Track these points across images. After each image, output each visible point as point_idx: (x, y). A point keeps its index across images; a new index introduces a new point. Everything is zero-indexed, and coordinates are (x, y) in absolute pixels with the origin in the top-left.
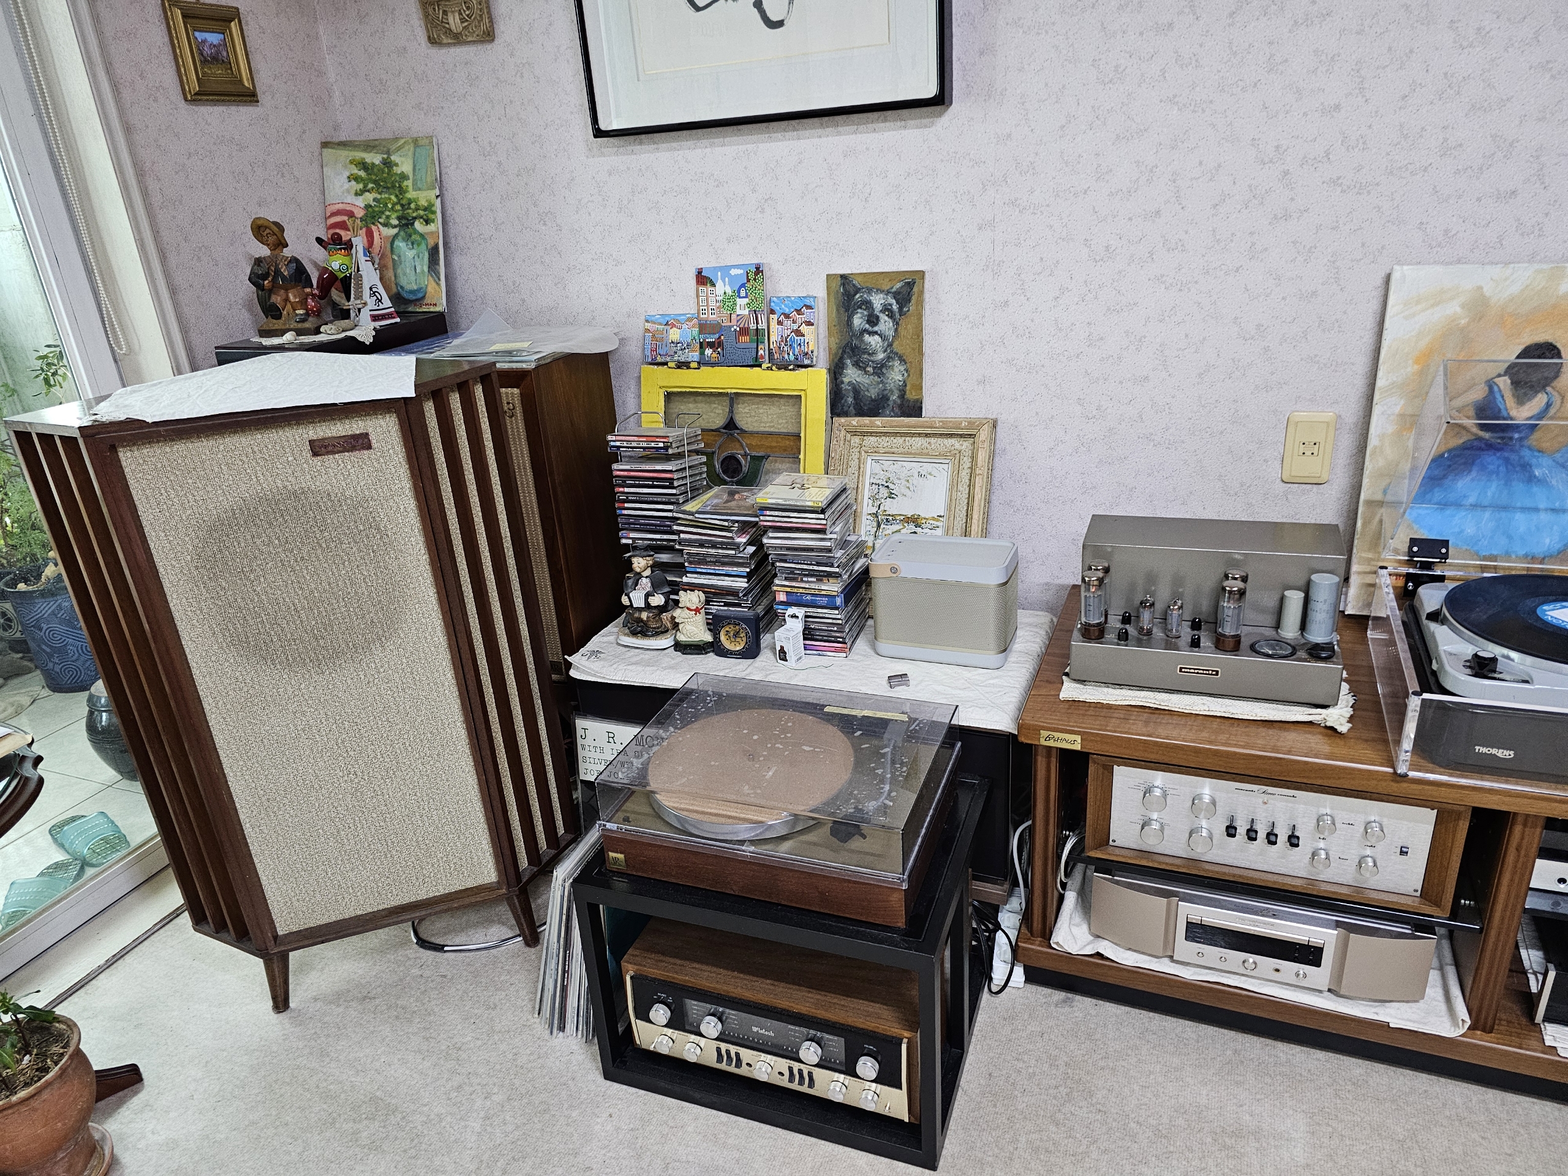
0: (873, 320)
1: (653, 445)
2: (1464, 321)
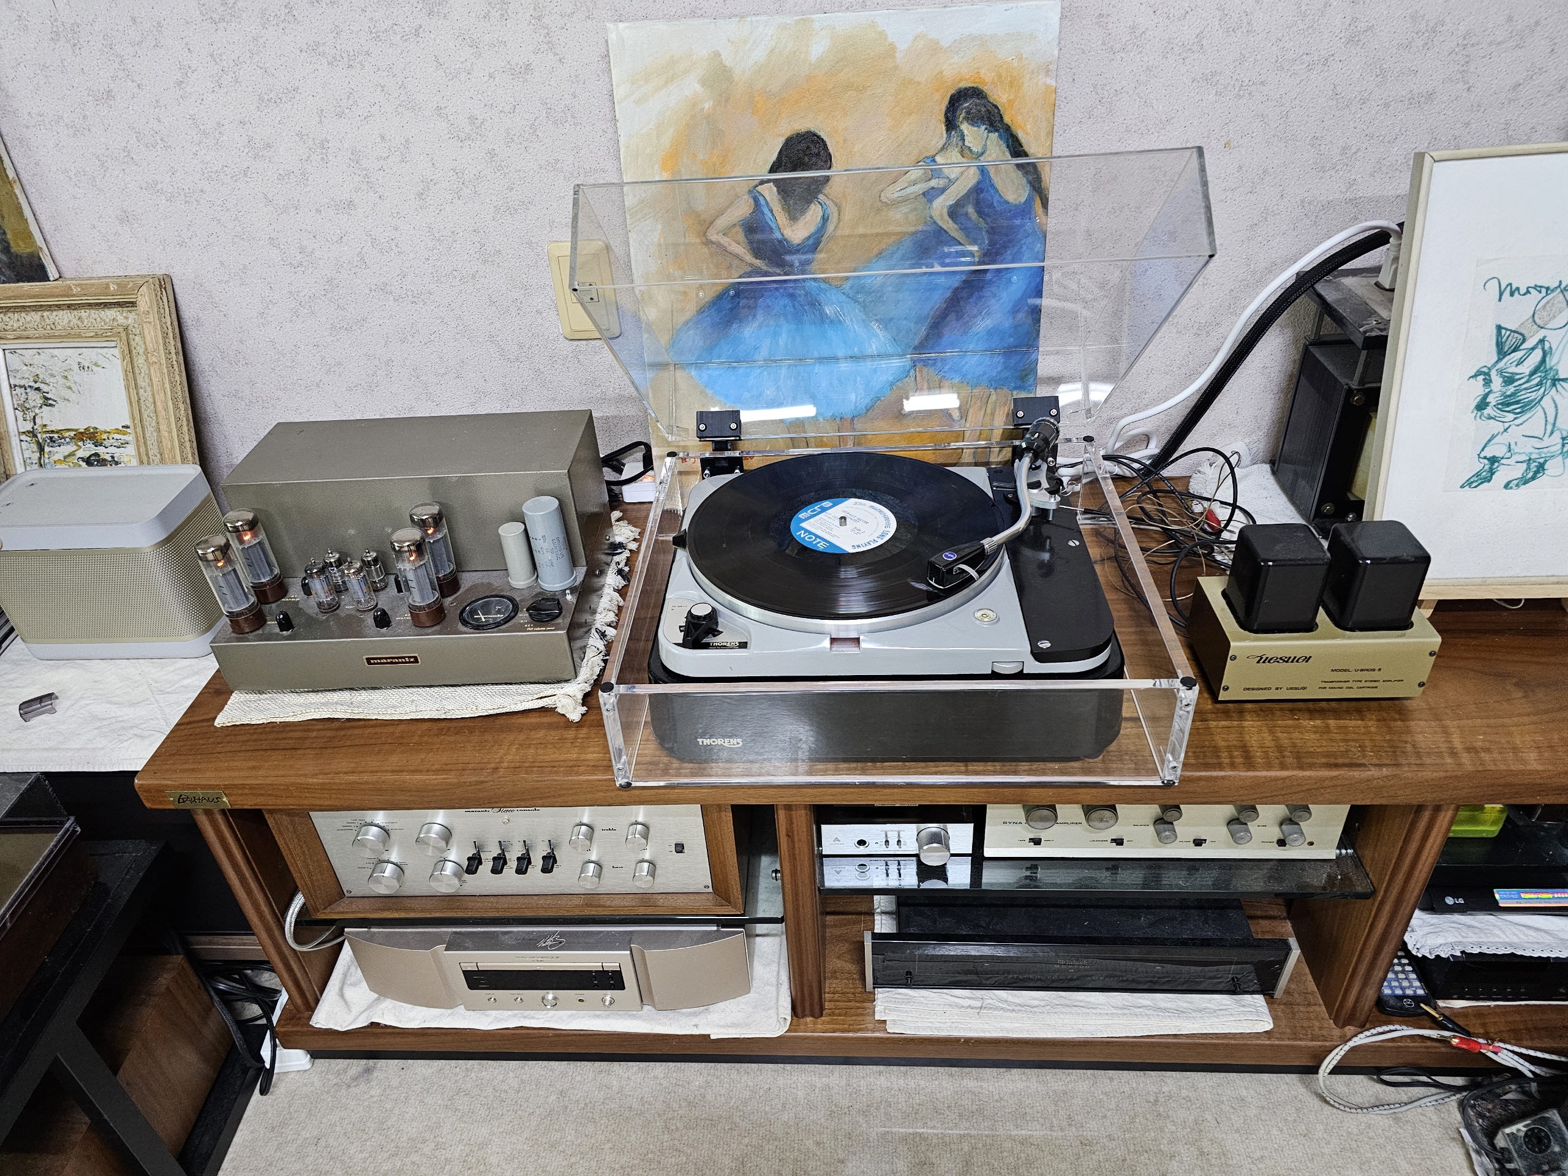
2: (707, 105)
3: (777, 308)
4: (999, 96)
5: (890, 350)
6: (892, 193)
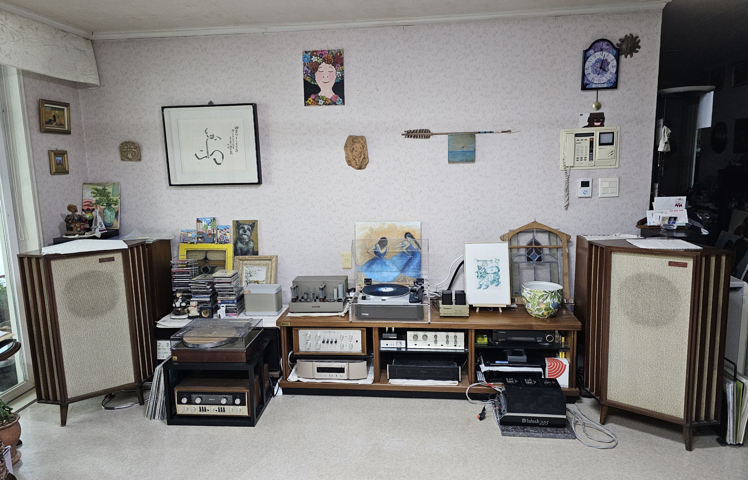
0: (245, 232)
1: (184, 263)
2: (369, 233)
3: (379, 263)
4: (412, 234)
5: (397, 271)
6: (397, 246)
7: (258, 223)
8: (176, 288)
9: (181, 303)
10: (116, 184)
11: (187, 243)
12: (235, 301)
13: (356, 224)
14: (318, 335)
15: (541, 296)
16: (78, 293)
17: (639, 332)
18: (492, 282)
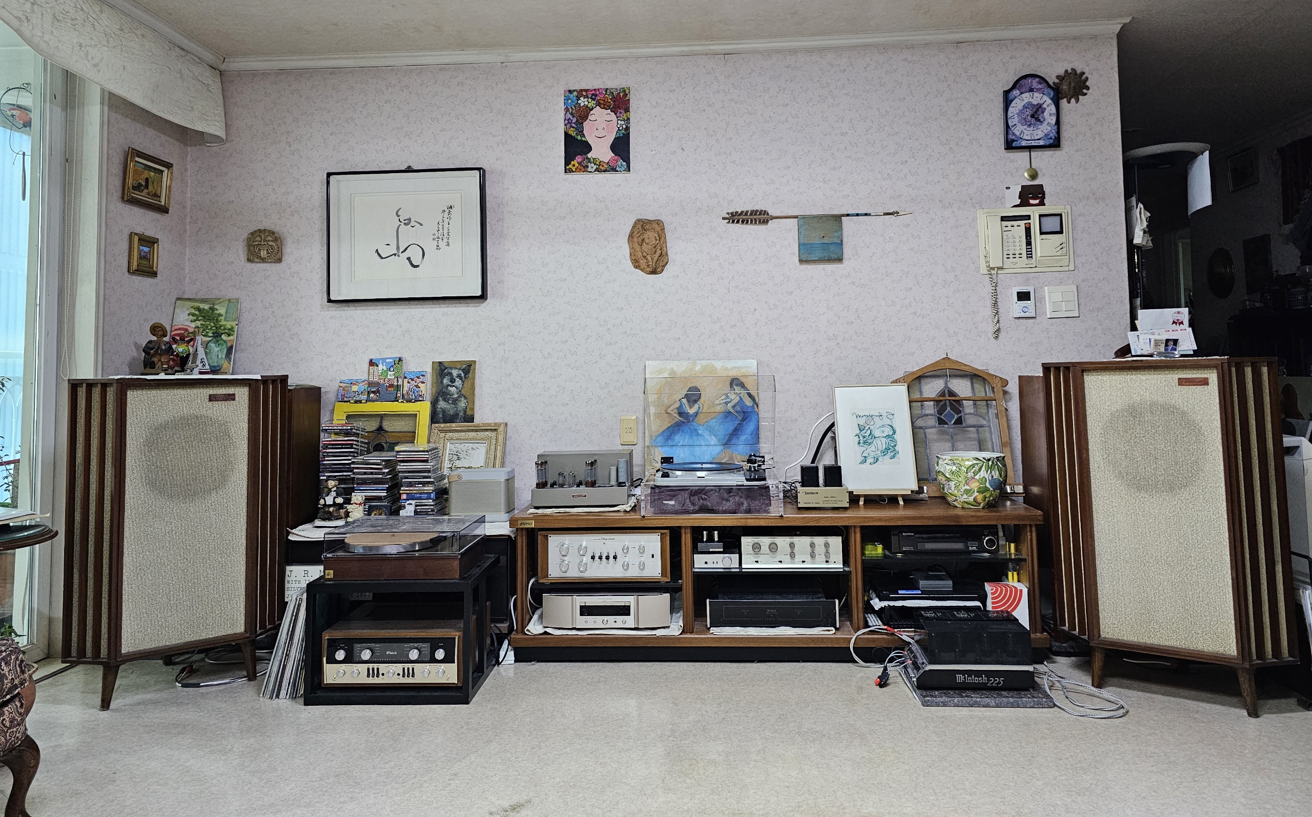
0: (453, 381)
1: (345, 428)
2: (669, 379)
3: (685, 431)
4: (743, 380)
5: (717, 444)
6: (717, 402)
7: (477, 367)
8: (326, 474)
9: (335, 498)
10: (232, 301)
11: (349, 401)
12: (433, 496)
13: (647, 364)
14: (584, 545)
15: (970, 467)
16: (165, 453)
17: (1142, 505)
18: (885, 452)
